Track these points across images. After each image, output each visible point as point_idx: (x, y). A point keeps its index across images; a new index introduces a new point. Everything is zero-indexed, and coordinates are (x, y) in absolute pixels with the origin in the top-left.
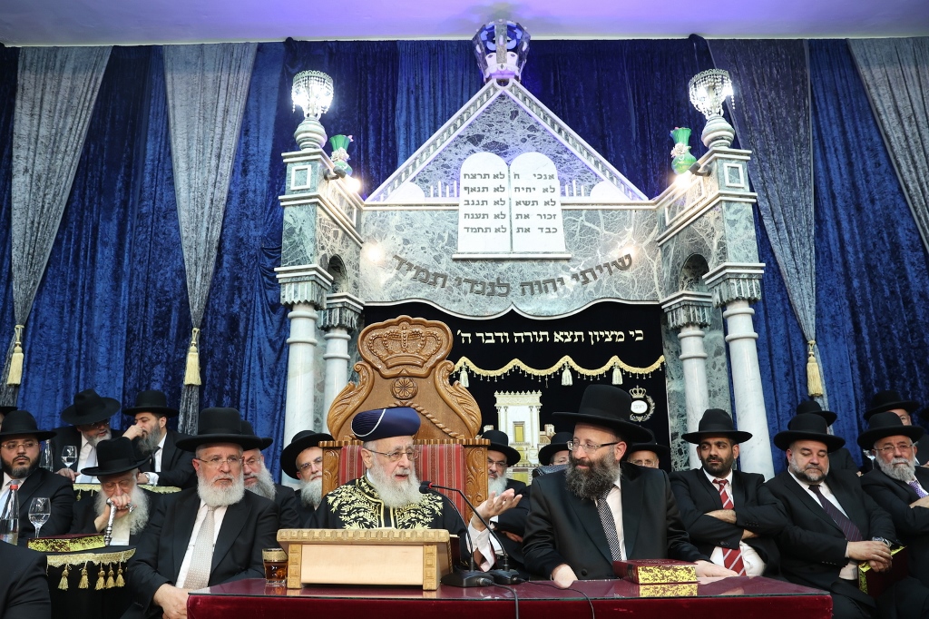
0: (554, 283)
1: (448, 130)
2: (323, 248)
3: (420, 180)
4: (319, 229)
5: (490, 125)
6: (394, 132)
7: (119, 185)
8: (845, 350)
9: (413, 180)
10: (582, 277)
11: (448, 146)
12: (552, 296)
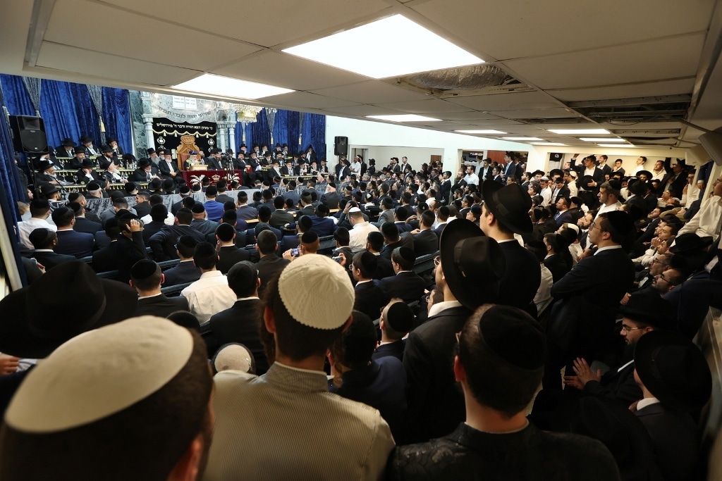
0: (195, 116)
8: (250, 133)
10: (200, 115)
12: (194, 119)
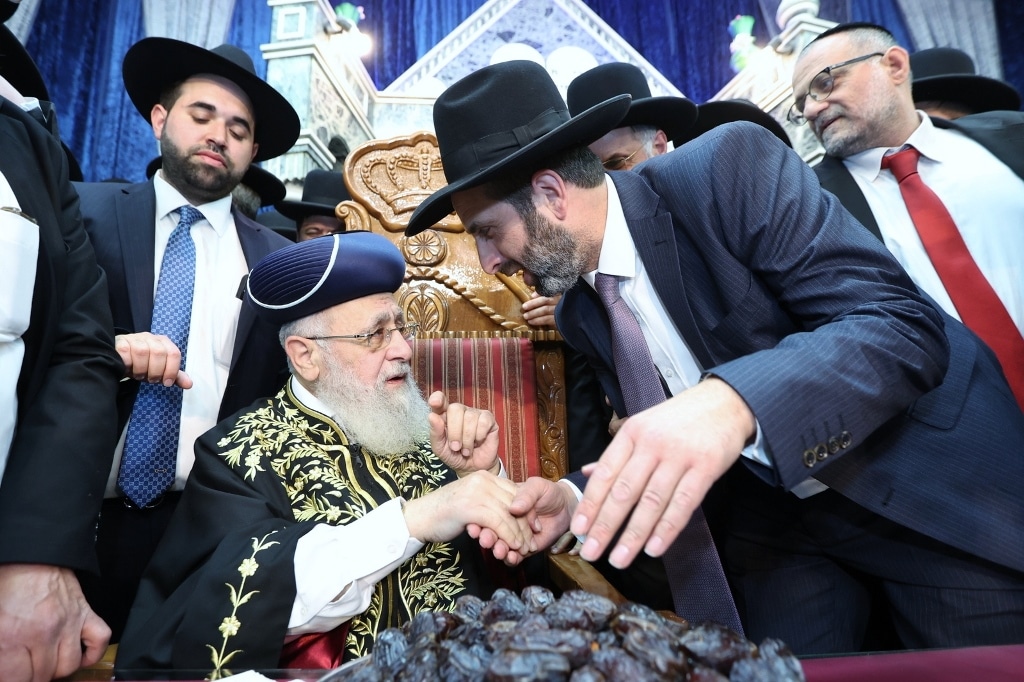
1: (474, 24)
2: (321, 117)
3: (443, 77)
4: (314, 91)
5: (523, 22)
6: (412, 31)
7: (78, 72)
9: (436, 76)
11: (476, 41)
